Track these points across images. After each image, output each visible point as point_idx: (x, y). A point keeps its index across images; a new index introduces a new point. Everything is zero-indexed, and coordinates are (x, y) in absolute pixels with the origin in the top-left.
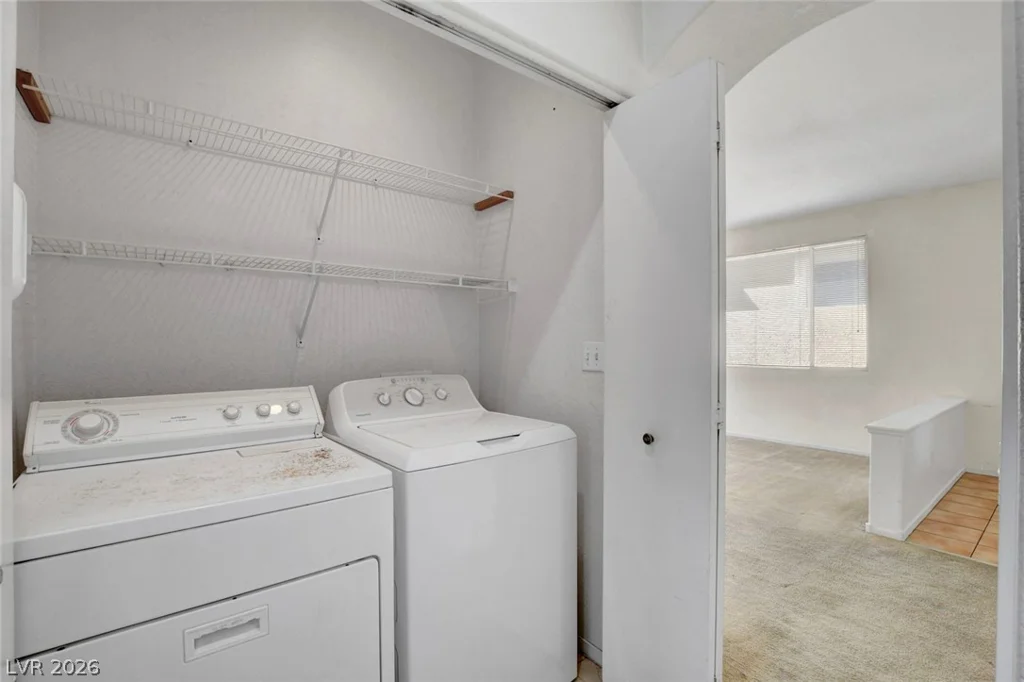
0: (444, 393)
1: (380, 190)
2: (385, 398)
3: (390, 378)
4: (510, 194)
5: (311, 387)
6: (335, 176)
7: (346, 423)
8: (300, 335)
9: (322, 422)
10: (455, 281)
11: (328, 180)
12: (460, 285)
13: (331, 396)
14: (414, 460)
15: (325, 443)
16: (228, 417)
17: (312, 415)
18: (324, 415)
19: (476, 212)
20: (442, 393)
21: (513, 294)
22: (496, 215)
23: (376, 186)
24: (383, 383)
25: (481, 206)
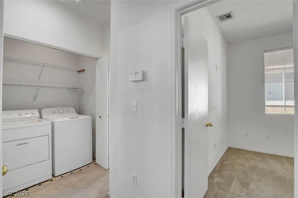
0: (68, 111)
1: (54, 69)
2: (54, 112)
3: (55, 108)
4: (84, 70)
5: (37, 110)
6: (43, 66)
7: (44, 116)
8: (35, 99)
9: (39, 116)
10: (71, 88)
11: (42, 67)
12: (72, 89)
13: (42, 111)
14: (56, 120)
15: (40, 119)
16: (19, 115)
17: (37, 114)
18: (40, 115)
19: (78, 73)
20: (67, 111)
21: (85, 91)
22: (82, 74)
23: (53, 68)
24: (54, 109)
25: (79, 72)
